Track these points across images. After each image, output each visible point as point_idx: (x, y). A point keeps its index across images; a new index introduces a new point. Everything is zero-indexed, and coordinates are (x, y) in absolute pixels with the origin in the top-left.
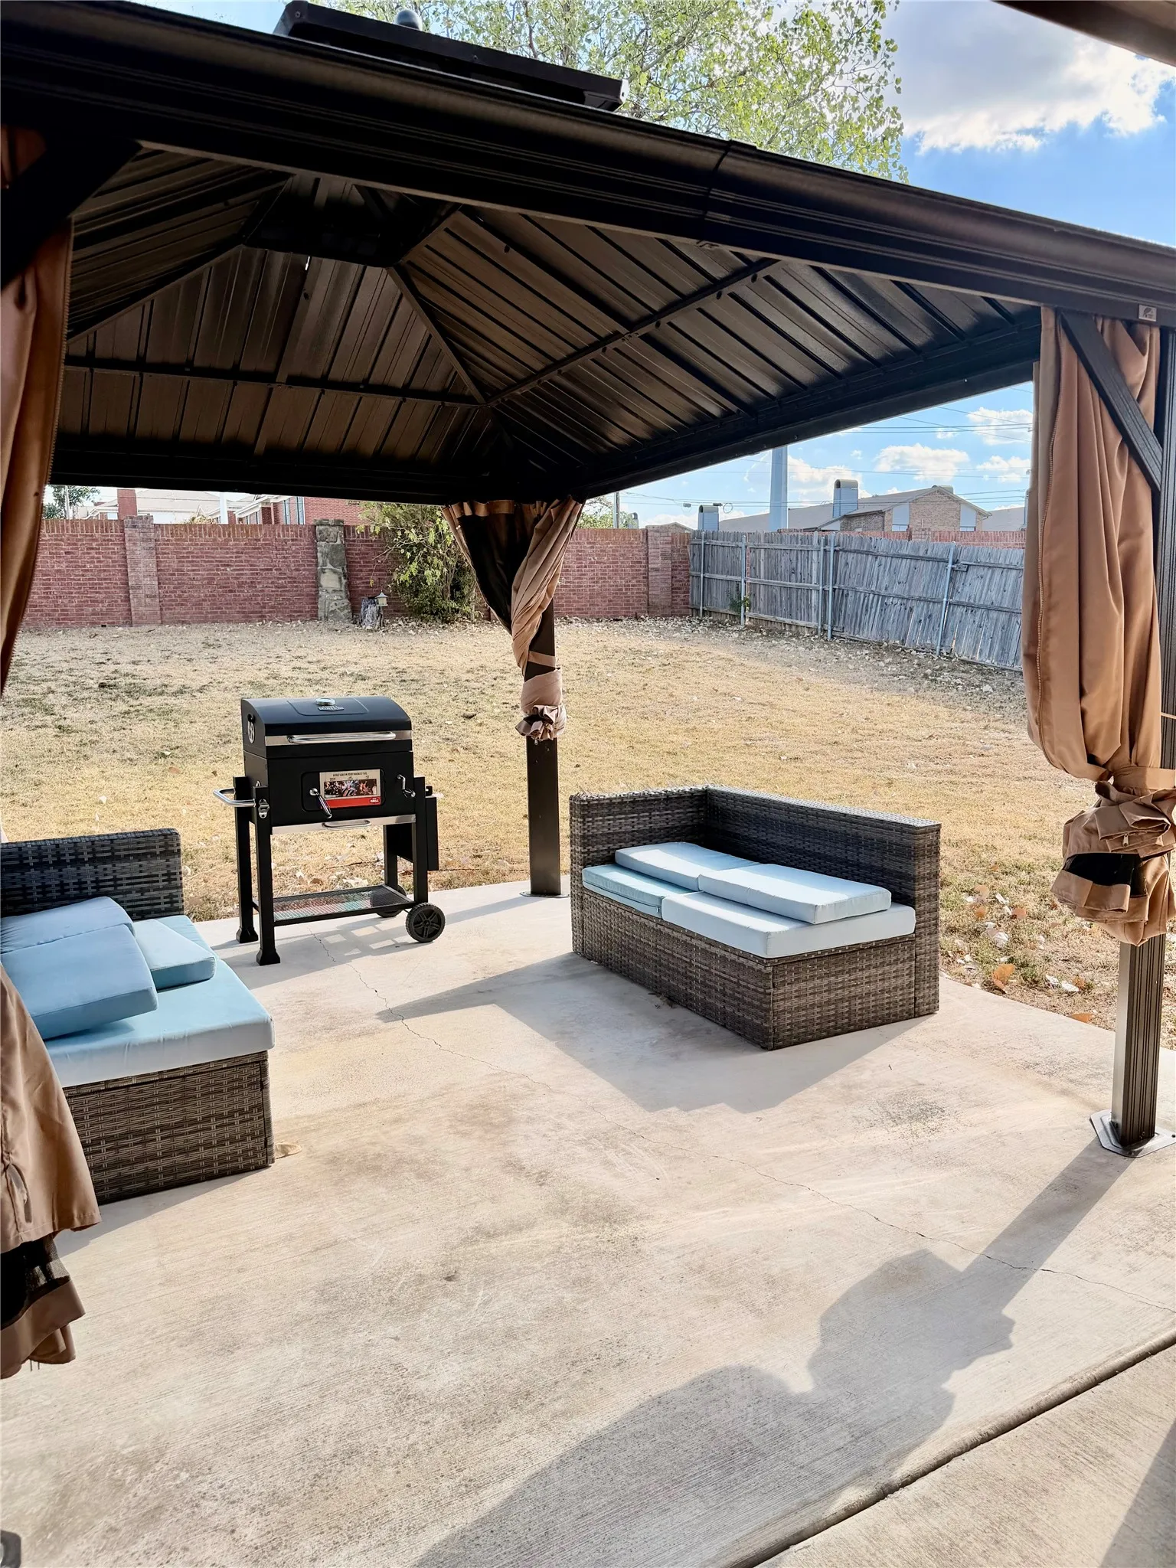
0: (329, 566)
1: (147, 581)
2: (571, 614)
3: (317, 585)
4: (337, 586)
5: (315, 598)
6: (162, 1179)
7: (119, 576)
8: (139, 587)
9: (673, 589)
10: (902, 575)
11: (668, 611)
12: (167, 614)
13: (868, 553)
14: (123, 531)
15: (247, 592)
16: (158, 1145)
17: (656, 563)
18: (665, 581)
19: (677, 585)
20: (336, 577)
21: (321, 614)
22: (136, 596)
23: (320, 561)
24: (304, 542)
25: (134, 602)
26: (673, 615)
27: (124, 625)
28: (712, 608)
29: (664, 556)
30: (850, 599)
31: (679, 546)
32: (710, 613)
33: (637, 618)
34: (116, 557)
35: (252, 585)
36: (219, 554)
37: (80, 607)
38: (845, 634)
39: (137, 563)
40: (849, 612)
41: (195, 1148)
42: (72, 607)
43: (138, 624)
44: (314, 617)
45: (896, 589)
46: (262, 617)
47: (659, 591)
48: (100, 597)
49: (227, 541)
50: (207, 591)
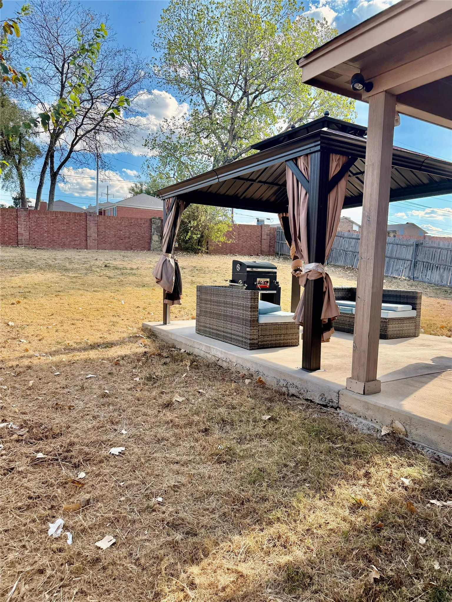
0: (156, 233)
1: (94, 234)
2: (236, 253)
3: (151, 239)
4: (158, 240)
5: (150, 243)
6: (282, 345)
7: (84, 232)
8: (91, 237)
9: (270, 246)
10: (353, 244)
11: (268, 253)
12: (100, 246)
13: (341, 237)
14: (86, 217)
15: (127, 240)
16: (282, 338)
17: (265, 237)
18: (267, 243)
19: (271, 245)
20: (157, 236)
21: (152, 249)
22: (89, 239)
23: (153, 231)
24: (147, 224)
25: (88, 241)
26: (269, 255)
27: (85, 249)
28: (284, 253)
29: (267, 235)
30: (334, 251)
31: (272, 232)
32: (283, 255)
33: (257, 255)
34: (83, 226)
35: (129, 238)
36: (118, 227)
37: (70, 242)
38: (332, 263)
39: (90, 228)
40: (334, 256)
41: (288, 339)
42: (67, 242)
43: (90, 249)
44: (149, 249)
45: (350, 249)
46: (132, 249)
47: (265, 247)
48: (77, 239)
49: (122, 222)
50: (114, 239)
